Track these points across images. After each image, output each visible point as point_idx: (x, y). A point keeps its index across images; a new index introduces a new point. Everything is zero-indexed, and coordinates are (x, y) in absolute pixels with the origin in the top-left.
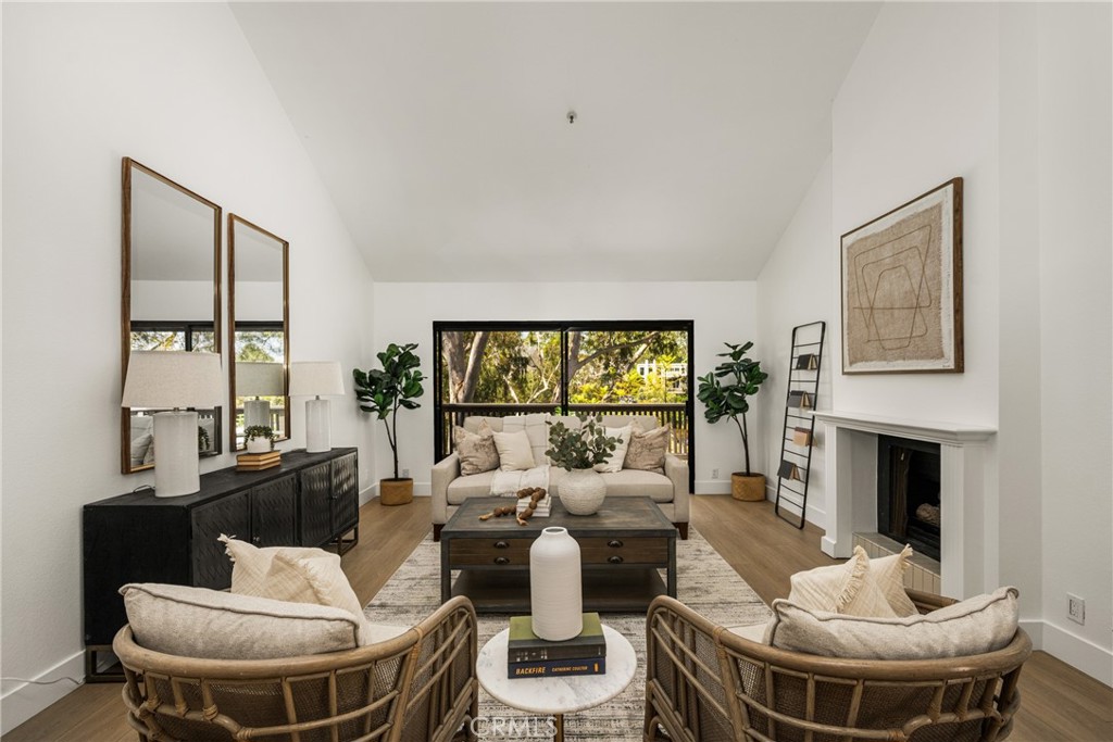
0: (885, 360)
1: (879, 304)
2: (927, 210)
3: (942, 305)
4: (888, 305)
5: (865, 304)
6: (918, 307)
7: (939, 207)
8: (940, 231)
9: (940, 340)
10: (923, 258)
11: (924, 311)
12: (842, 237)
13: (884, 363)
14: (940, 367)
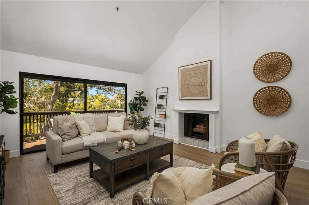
0: (192, 96)
1: (190, 84)
2: (204, 65)
3: (208, 85)
4: (194, 85)
5: (186, 84)
6: (201, 85)
7: (207, 65)
8: (207, 70)
9: (207, 92)
10: (203, 75)
11: (203, 86)
12: (179, 67)
13: (192, 97)
14: (207, 98)
